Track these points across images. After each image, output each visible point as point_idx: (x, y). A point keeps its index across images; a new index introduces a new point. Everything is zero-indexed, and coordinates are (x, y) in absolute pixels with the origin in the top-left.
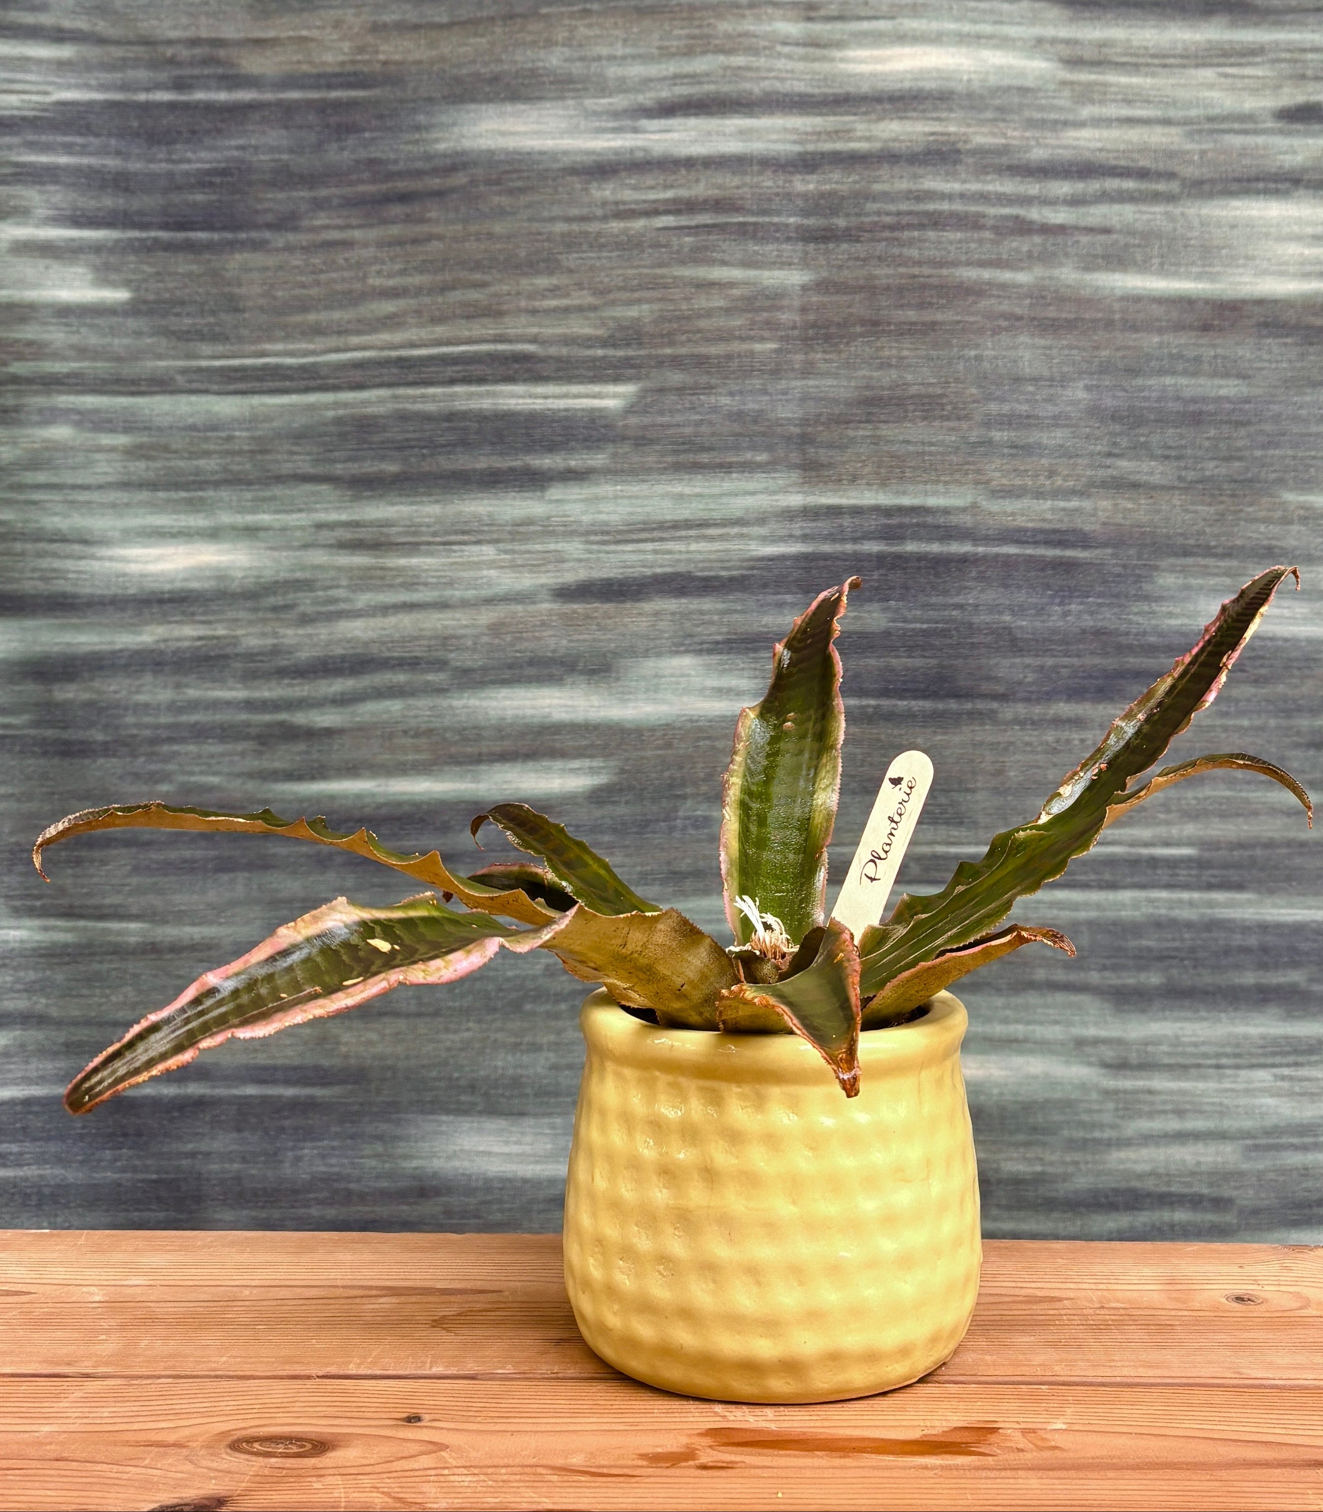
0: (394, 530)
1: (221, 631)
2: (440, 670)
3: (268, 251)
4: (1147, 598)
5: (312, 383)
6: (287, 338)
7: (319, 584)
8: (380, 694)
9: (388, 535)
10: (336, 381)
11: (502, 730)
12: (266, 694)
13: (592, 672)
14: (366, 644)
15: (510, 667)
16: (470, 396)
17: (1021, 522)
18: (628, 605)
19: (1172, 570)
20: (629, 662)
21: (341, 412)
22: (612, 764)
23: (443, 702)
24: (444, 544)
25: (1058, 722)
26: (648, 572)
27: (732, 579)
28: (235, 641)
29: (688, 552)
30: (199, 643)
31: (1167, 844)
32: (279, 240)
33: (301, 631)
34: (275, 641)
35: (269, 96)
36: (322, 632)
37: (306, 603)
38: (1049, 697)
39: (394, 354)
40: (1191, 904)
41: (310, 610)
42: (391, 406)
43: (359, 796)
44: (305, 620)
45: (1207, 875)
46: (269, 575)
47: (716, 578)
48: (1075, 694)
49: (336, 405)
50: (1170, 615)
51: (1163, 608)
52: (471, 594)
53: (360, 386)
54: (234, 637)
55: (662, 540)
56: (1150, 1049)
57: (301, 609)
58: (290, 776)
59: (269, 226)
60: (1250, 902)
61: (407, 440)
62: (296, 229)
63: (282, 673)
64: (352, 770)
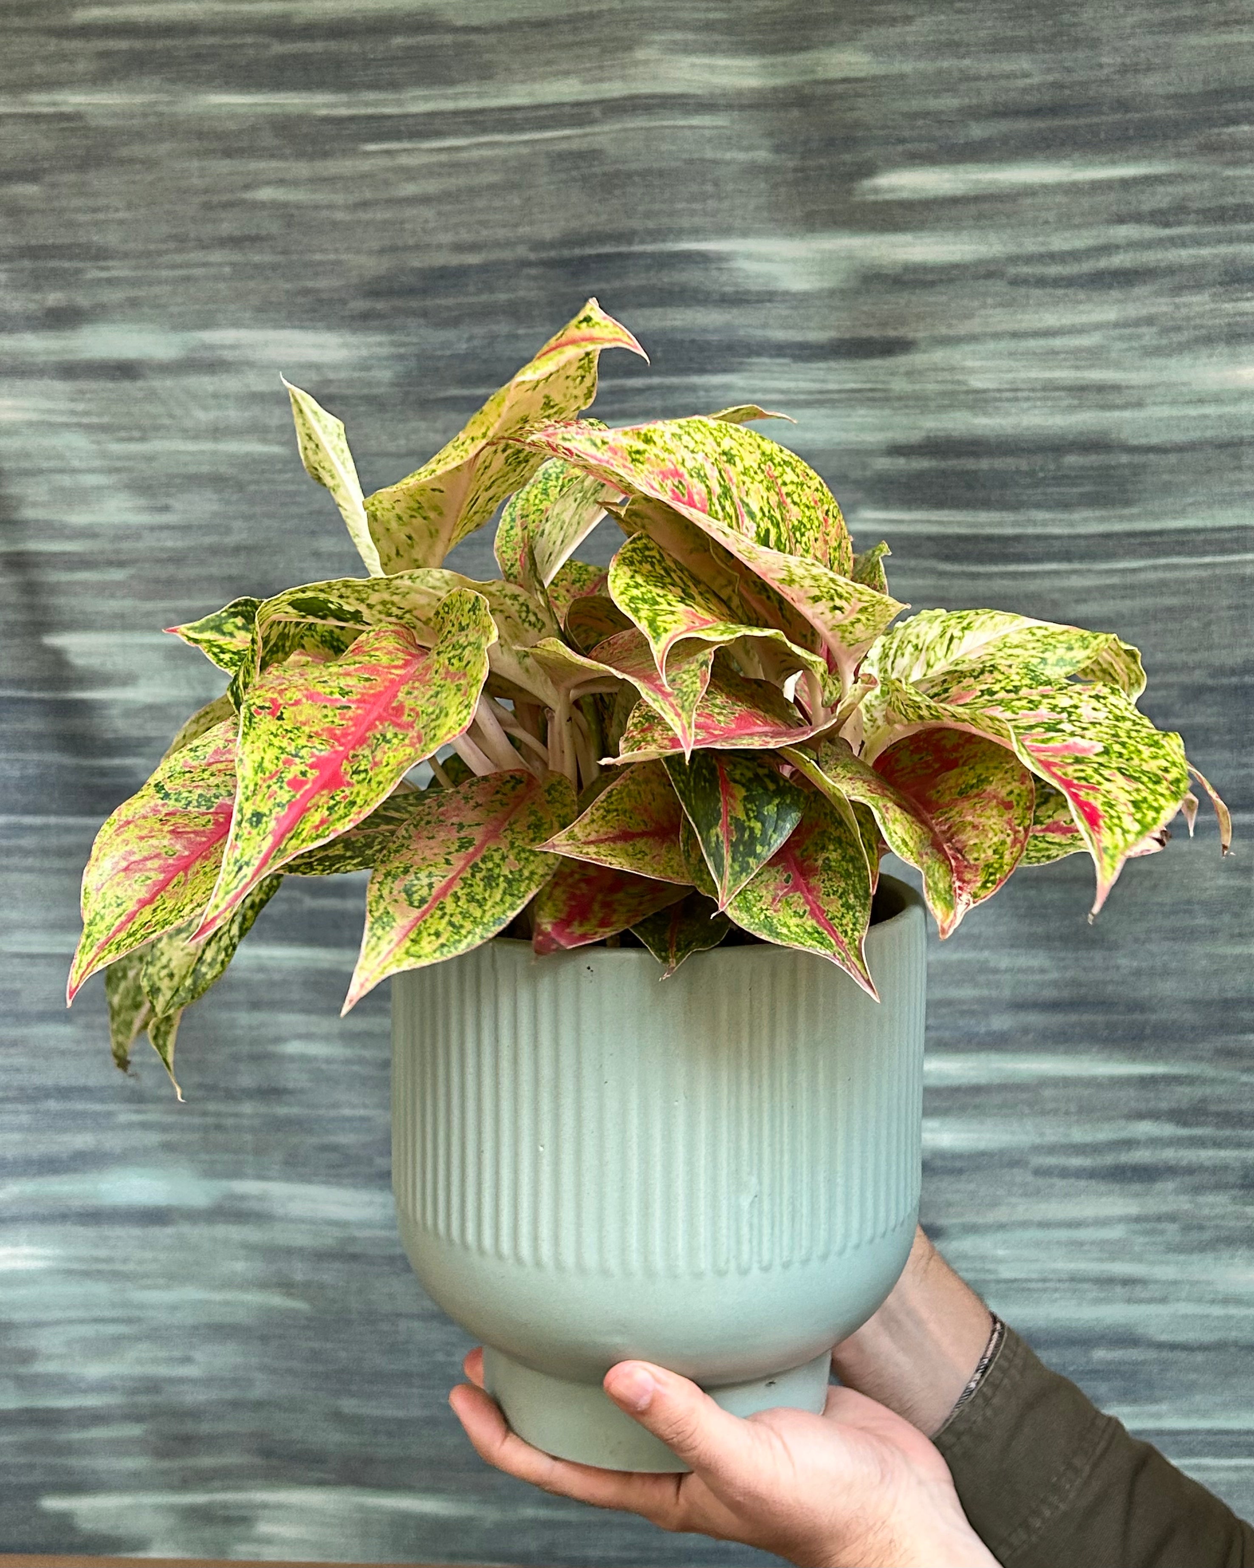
0: (1066, 403)
1: (1229, 306)
2: (1017, 276)
4: (401, 357)
5: (1158, 539)
6: (1183, 582)
7: (1138, 353)
8: (1073, 255)
9: (1074, 398)
10: (1132, 540)
11: (956, 226)
12: (1184, 253)
13: (878, 276)
14: (1089, 300)
15: (951, 280)
16: (1000, 524)
18: (848, 335)
19: (379, 384)
20: (845, 285)
21: (1126, 511)
22: (857, 199)
23: (1012, 249)
24: (1017, 390)
25: (474, 247)
26: (832, 364)
28: (1215, 297)
29: (797, 380)
31: (388, 152)
33: (1154, 310)
34: (1177, 300)
36: (1133, 311)
37: (1149, 334)
38: (485, 268)
39: (1076, 566)
40: (367, 104)
41: (1144, 330)
42: (1076, 516)
44: (1150, 321)
45: (354, 128)
46: (1187, 360)
48: (463, 272)
49: (1131, 518)
50: (380, 344)
51: (385, 351)
52: (991, 345)
53: (1108, 536)
54: (1215, 301)
55: (821, 392)
57: (1154, 329)
58: (1157, 179)
60: (318, 106)
61: (1059, 485)
63: (1171, 271)
64: (1096, 187)
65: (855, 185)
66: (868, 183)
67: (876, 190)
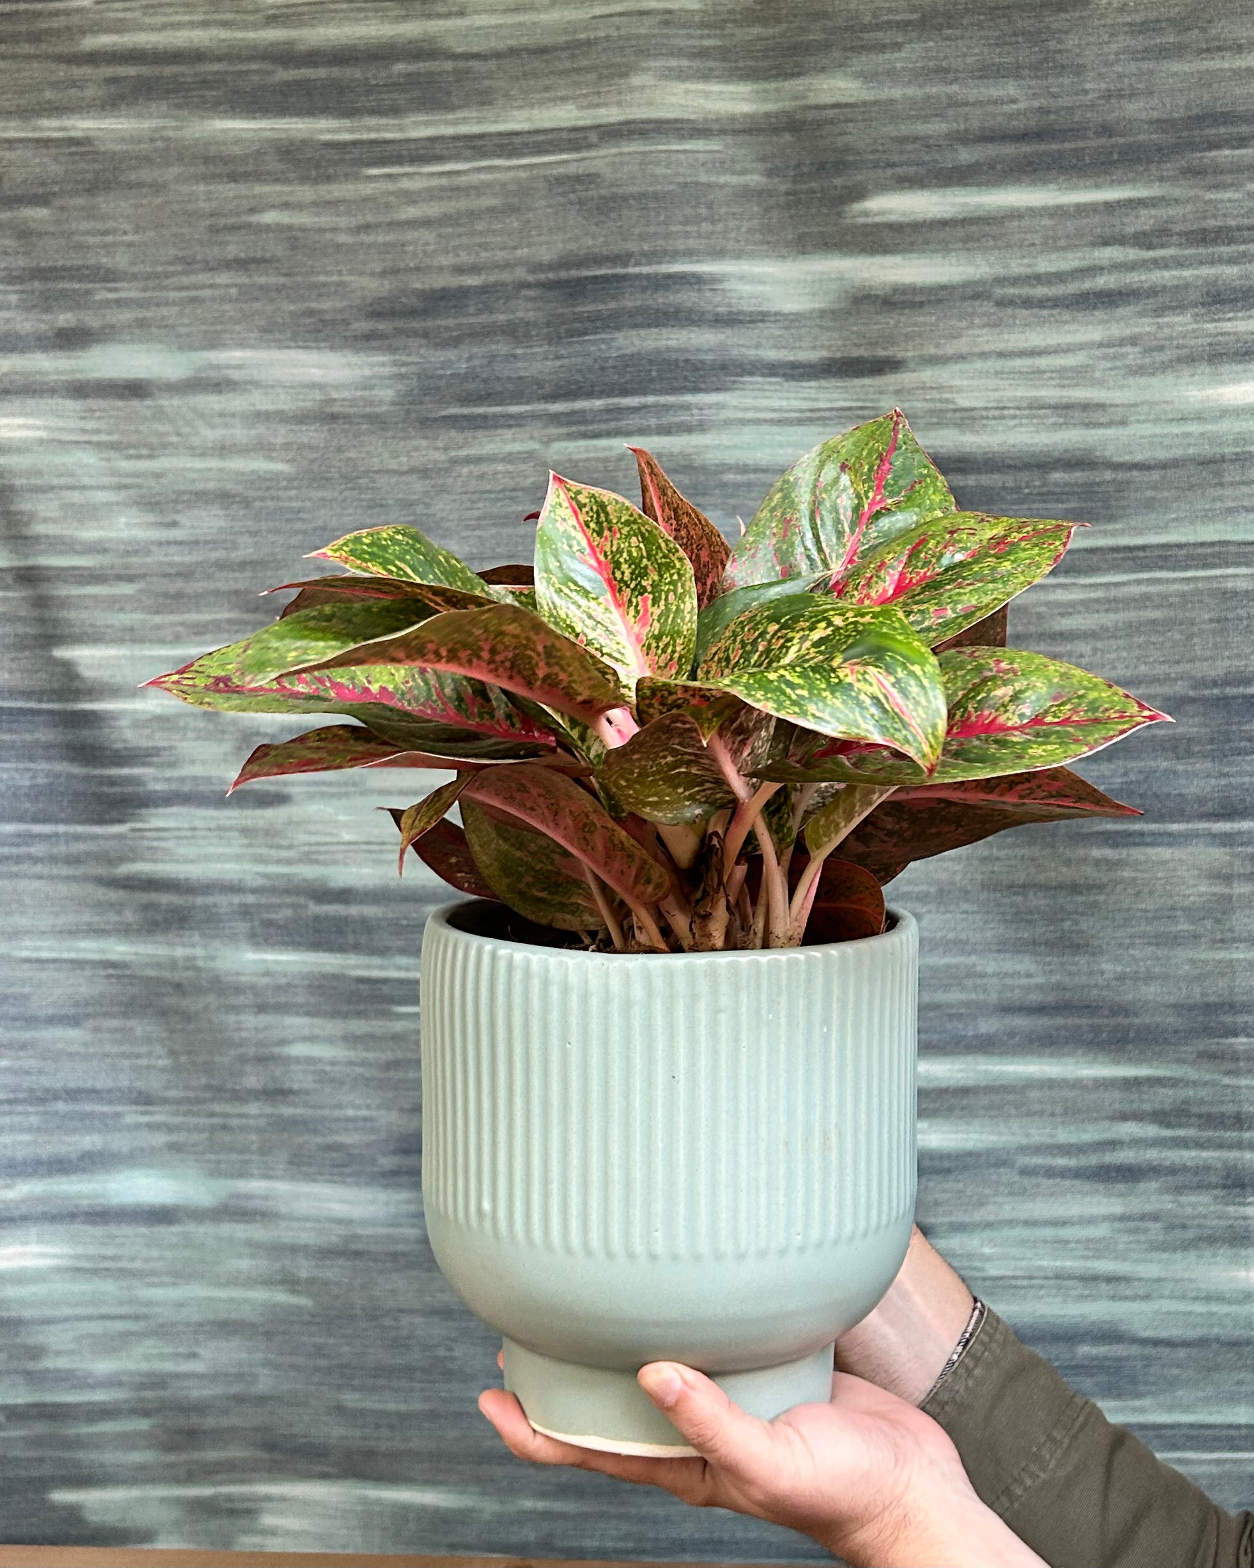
0: (1052, 420)
1: (1210, 326)
2: (1003, 297)
3: (1192, 678)
4: (402, 377)
5: (1141, 554)
6: (1166, 596)
7: (1122, 372)
8: (1059, 277)
9: (1059, 416)
10: (1116, 555)
11: (945, 248)
12: (1166, 274)
13: (868, 297)
14: (1074, 320)
15: (939, 301)
17: (508, 434)
18: (839, 355)
19: (381, 403)
20: (836, 306)
21: (1110, 527)
22: (848, 221)
23: (1000, 271)
24: (1004, 408)
25: (475, 269)
26: (823, 383)
27: (751, 374)
28: (1196, 317)
29: (788, 399)
30: (1231, 315)
31: (389, 176)
32: (1180, 688)
33: (1137, 330)
34: (1160, 320)
35: (1202, 826)
36: (1117, 331)
37: (1132, 354)
38: (484, 289)
40: (369, 129)
41: (1128, 349)
43: (1074, 188)
44: (1133, 341)
45: (356, 152)
46: (1170, 379)
47: (763, 375)
48: (463, 293)
49: (1114, 534)
50: (383, 365)
51: (387, 371)
52: (978, 365)
54: (1196, 322)
55: (812, 410)
56: (404, 13)
57: (1137, 349)
58: (1141, 203)
59: (1193, 700)
60: (321, 131)
61: (1044, 501)
62: (1167, 699)
63: (1154, 292)
64: (1081, 210)
65: (846, 208)
66: (857, 207)
67: (866, 214)
